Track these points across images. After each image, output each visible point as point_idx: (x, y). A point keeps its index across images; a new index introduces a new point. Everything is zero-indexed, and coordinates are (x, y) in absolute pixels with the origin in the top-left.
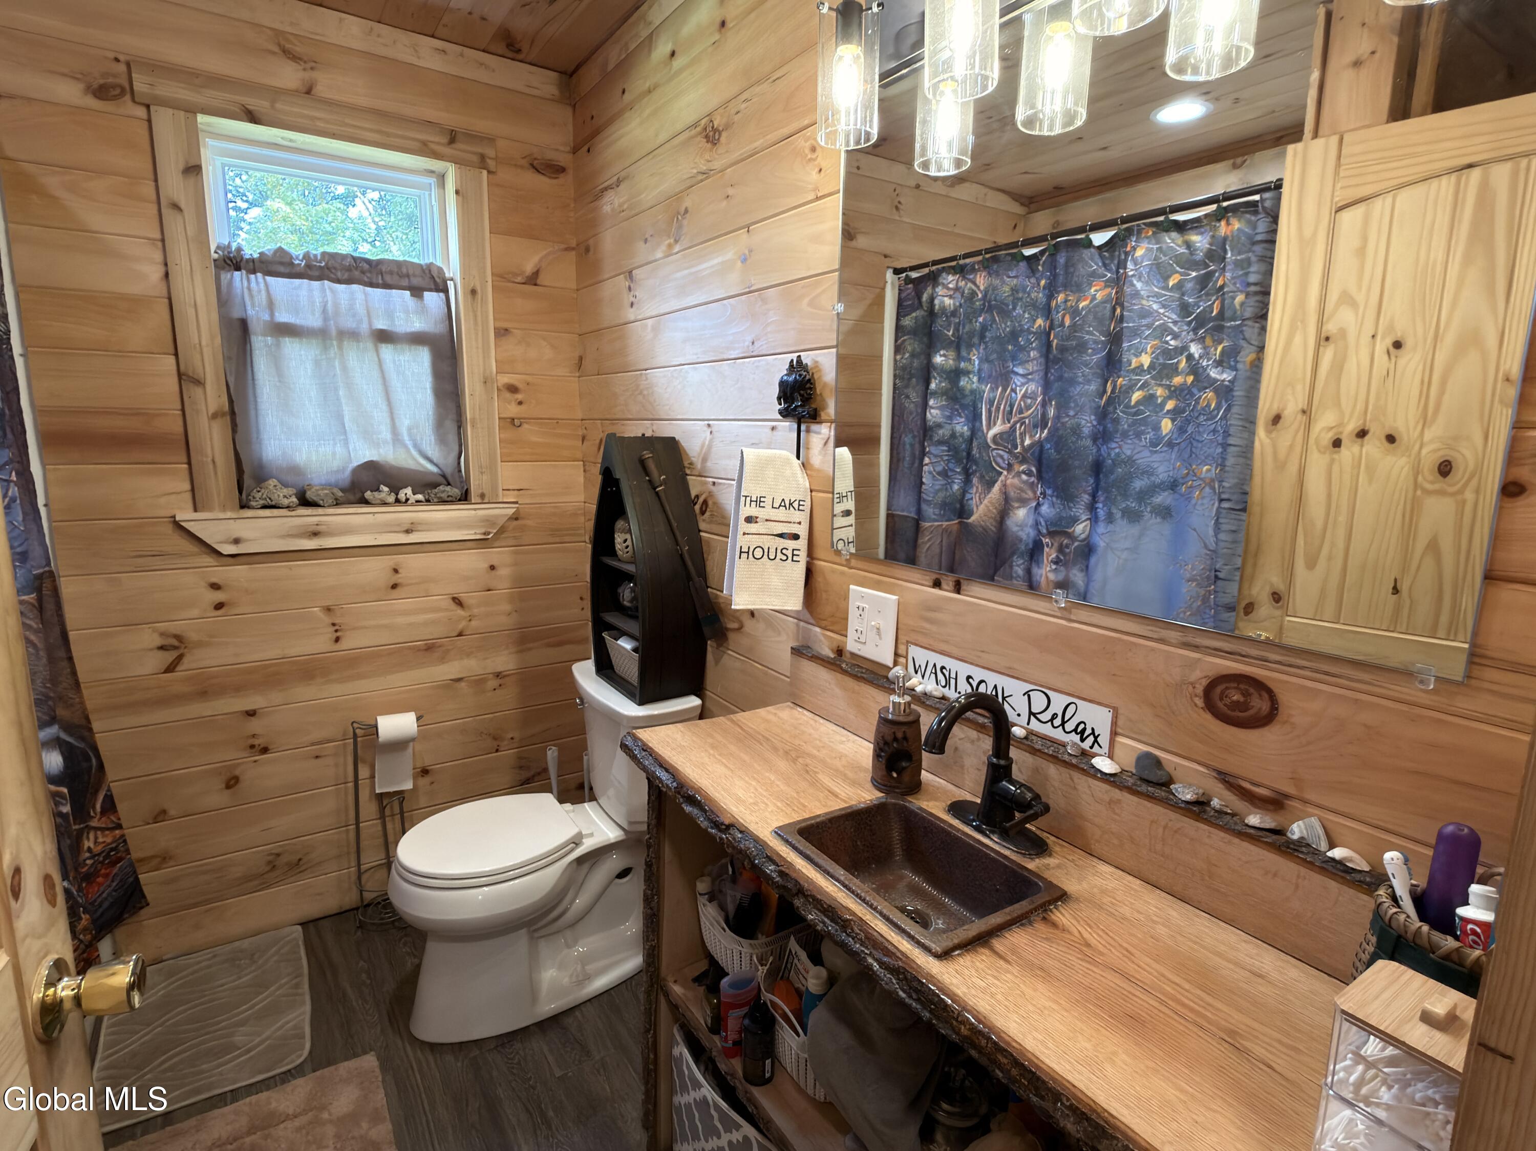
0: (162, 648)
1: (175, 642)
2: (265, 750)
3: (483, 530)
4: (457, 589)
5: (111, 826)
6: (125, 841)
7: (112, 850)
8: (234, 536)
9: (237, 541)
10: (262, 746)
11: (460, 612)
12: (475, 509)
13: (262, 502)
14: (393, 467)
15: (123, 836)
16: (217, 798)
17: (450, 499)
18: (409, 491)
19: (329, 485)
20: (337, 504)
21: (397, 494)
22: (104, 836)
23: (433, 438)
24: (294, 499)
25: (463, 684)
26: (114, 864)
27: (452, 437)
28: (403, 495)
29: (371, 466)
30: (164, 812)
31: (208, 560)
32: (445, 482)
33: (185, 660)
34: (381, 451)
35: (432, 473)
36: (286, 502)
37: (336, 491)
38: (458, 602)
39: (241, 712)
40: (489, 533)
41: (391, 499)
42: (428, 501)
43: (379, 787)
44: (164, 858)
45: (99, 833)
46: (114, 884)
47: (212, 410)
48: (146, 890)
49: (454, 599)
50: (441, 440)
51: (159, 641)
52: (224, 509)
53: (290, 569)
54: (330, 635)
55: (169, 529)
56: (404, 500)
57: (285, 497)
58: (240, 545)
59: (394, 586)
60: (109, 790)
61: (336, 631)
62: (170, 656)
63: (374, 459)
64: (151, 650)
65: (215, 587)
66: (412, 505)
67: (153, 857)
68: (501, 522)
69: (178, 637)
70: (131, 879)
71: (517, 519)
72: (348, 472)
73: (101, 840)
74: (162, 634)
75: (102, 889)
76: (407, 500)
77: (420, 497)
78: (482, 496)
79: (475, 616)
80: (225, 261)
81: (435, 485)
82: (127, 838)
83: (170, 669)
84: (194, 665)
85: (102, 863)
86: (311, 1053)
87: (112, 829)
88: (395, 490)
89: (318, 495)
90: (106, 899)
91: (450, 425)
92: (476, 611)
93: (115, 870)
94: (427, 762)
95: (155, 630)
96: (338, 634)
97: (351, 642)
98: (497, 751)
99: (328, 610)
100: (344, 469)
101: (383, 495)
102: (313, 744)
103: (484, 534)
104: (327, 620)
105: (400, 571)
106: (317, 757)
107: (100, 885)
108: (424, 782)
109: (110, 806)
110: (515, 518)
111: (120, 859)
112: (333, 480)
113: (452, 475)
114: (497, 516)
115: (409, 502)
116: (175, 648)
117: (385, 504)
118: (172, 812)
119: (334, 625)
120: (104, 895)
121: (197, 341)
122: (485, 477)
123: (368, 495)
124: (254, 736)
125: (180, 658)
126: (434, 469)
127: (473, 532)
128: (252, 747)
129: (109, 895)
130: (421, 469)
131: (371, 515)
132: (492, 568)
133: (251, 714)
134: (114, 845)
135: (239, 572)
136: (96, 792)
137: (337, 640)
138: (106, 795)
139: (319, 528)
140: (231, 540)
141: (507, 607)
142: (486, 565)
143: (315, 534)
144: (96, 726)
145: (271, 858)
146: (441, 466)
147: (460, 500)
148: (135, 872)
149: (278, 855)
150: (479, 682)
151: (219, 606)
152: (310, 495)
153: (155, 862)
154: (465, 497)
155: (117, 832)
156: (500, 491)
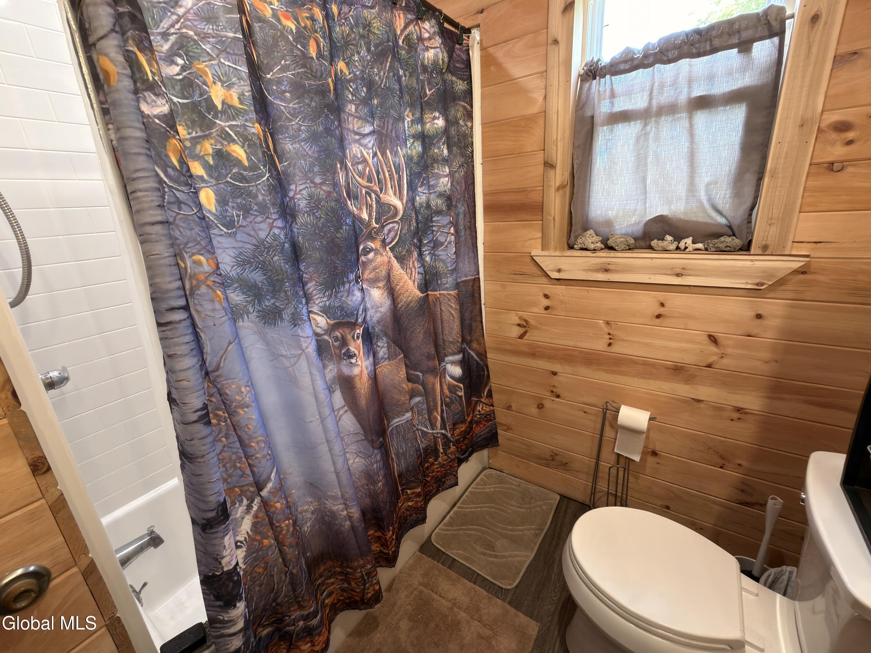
0: (519, 325)
1: (525, 324)
2: (558, 396)
3: (757, 281)
4: (713, 329)
5: (489, 404)
6: (494, 413)
7: (488, 415)
8: (558, 268)
9: (559, 271)
10: (557, 393)
11: (713, 348)
12: (752, 261)
13: (580, 246)
14: (681, 221)
15: (494, 410)
16: (534, 411)
17: (728, 248)
18: (689, 241)
19: (627, 235)
20: (629, 249)
21: (679, 243)
22: (486, 407)
23: (728, 192)
24: (599, 245)
25: (702, 405)
26: (488, 421)
27: (748, 191)
28: (683, 244)
29: (661, 220)
30: (511, 406)
31: (545, 280)
32: (731, 233)
33: (528, 334)
34: (673, 207)
35: (720, 225)
36: (592, 246)
37: (628, 239)
38: (713, 339)
39: (550, 371)
40: (762, 284)
41: (673, 247)
42: (706, 249)
43: (617, 449)
44: (508, 428)
45: (484, 405)
46: (487, 430)
47: (557, 184)
48: (499, 437)
49: (710, 336)
50: (737, 194)
51: (518, 321)
52: (555, 249)
53: (588, 292)
54: (606, 341)
55: (529, 260)
56: (683, 248)
57: (593, 243)
58: (561, 274)
59: (658, 316)
60: (490, 387)
61: (610, 339)
62: (522, 330)
63: (664, 214)
64: (514, 325)
65: (546, 296)
66: (690, 253)
67: (504, 425)
68: (781, 275)
69: (526, 321)
70: (494, 431)
71: (804, 273)
72: (641, 226)
73: (484, 408)
74: (520, 318)
75: (481, 430)
76: (686, 248)
77: (700, 246)
78: (765, 248)
79: (727, 355)
80: (587, 73)
81: (718, 236)
82: (495, 411)
83: (521, 337)
84: (531, 338)
85: (483, 419)
86: (517, 586)
87: (490, 406)
88: (678, 238)
89: (616, 242)
90: (483, 435)
91: (750, 178)
92: (730, 351)
93: (488, 424)
94: (658, 447)
95: (517, 315)
96: (611, 341)
97: (618, 349)
98: (721, 467)
99: (608, 323)
100: (638, 223)
101: (665, 243)
102: (584, 404)
103: (757, 284)
104: (606, 329)
105: (666, 305)
106: (585, 412)
107: (481, 428)
108: (651, 459)
109: (490, 395)
110: (802, 271)
111: (491, 420)
112: (630, 230)
113: (739, 226)
114: (777, 269)
115: (687, 250)
116: (525, 327)
117: (666, 251)
118: (514, 408)
119: (609, 334)
120: (482, 433)
121: (555, 138)
122: (773, 229)
123: (654, 243)
124: (554, 386)
125: (525, 333)
126: (722, 221)
127: (744, 282)
128: (552, 392)
129: (484, 434)
130: (709, 221)
131: (649, 260)
132: (759, 316)
133: (555, 374)
134: (489, 413)
135: (559, 290)
136: (486, 386)
137: (610, 345)
138: (489, 390)
139: (610, 267)
140: (556, 270)
141: (766, 355)
142: (753, 314)
143: (607, 270)
144: (489, 355)
145: (553, 454)
146: (729, 218)
147: (741, 249)
148: (496, 428)
149: (556, 455)
150: (718, 409)
151: (547, 308)
152: (610, 243)
153: (505, 428)
154: (746, 248)
155: (491, 408)
156: (790, 244)
